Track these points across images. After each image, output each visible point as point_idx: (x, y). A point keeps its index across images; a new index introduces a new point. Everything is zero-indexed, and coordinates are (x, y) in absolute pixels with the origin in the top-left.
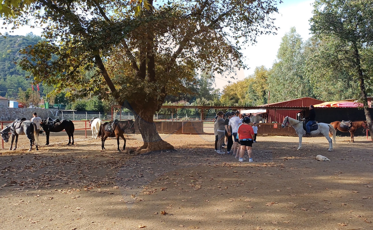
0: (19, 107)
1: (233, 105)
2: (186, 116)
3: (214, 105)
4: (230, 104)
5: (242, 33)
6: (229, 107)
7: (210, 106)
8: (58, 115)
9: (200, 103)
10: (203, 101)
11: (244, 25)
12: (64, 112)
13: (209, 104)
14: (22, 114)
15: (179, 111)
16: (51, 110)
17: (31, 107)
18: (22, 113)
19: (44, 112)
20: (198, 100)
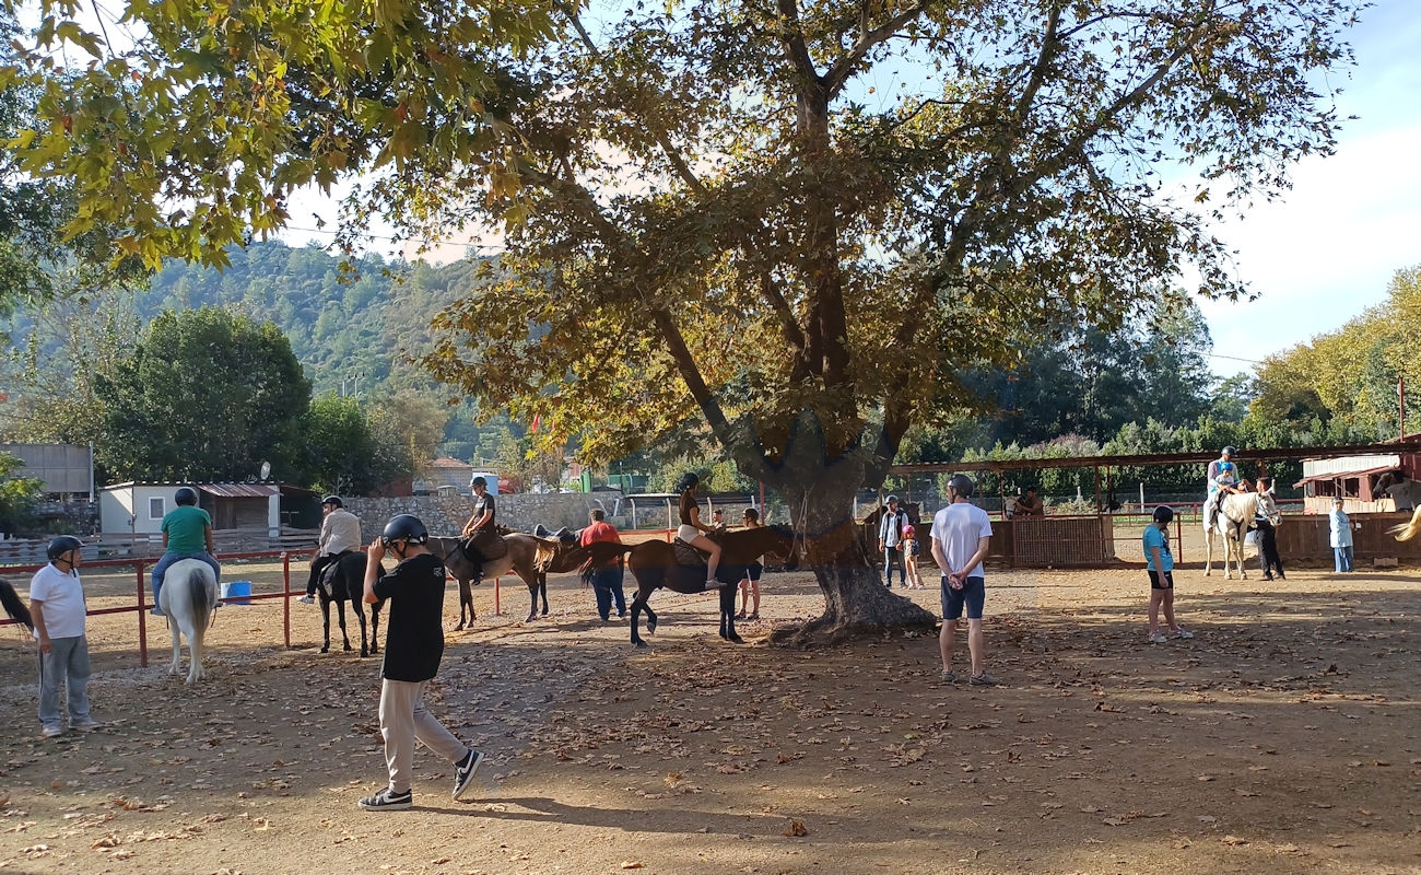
0: (500, 492)
1: (1285, 441)
2: (1079, 496)
3: (1198, 444)
4: (1271, 439)
5: (1222, 156)
6: (1269, 452)
7: (1184, 449)
8: (621, 513)
9: (1139, 442)
10: (1152, 433)
11: (1228, 127)
12: (640, 502)
13: (1178, 444)
14: (511, 515)
15: (1049, 478)
16: (600, 498)
17: (536, 489)
18: (511, 512)
19: (576, 505)
20: (1130, 429)
